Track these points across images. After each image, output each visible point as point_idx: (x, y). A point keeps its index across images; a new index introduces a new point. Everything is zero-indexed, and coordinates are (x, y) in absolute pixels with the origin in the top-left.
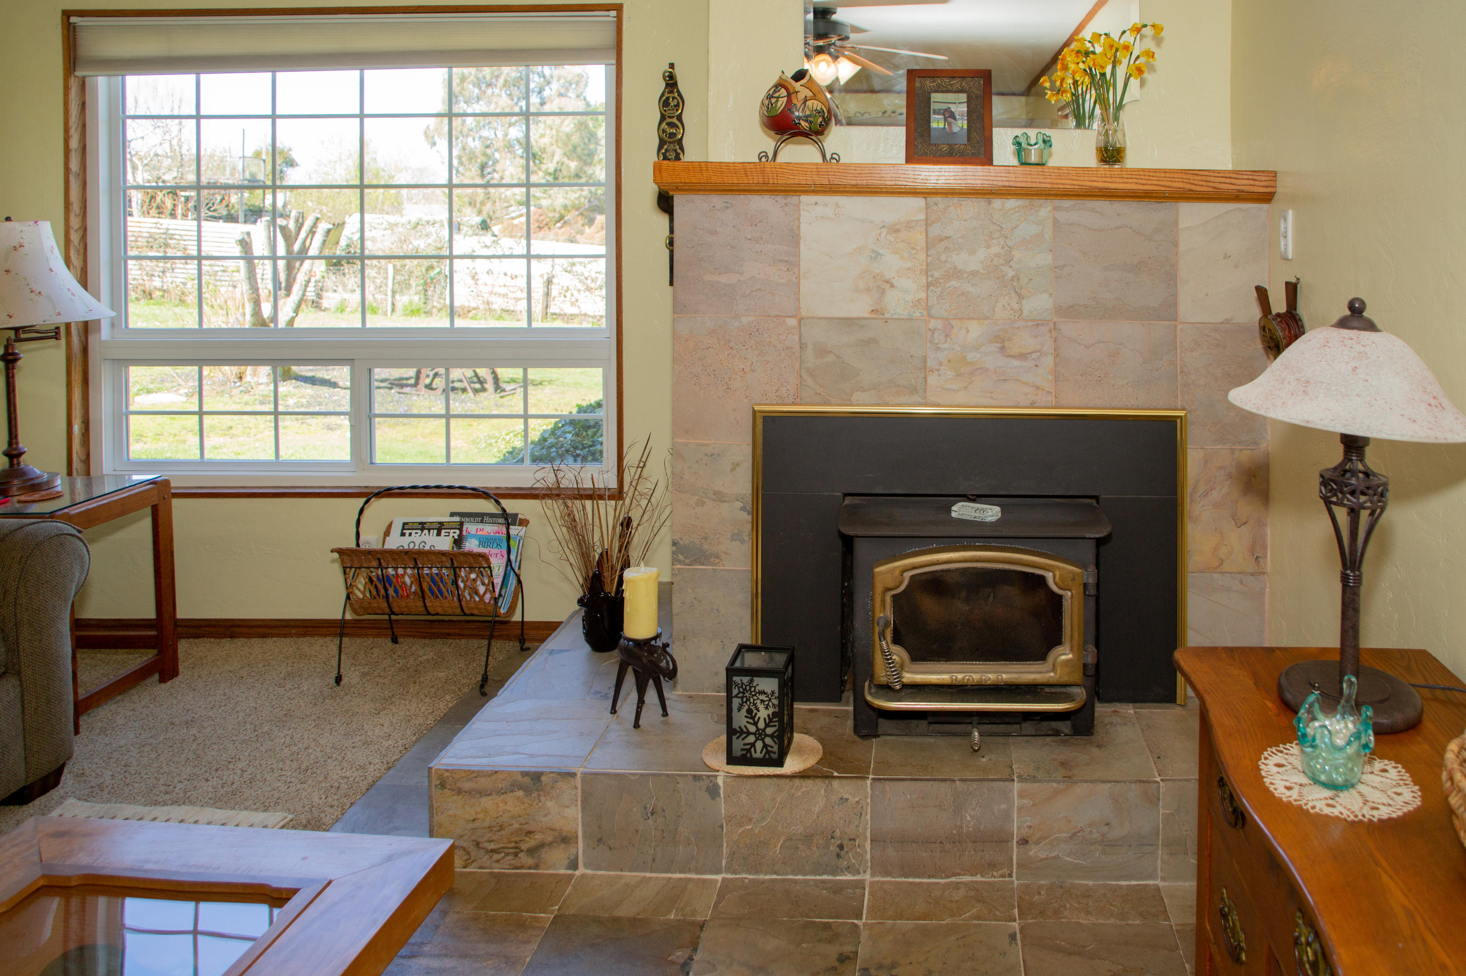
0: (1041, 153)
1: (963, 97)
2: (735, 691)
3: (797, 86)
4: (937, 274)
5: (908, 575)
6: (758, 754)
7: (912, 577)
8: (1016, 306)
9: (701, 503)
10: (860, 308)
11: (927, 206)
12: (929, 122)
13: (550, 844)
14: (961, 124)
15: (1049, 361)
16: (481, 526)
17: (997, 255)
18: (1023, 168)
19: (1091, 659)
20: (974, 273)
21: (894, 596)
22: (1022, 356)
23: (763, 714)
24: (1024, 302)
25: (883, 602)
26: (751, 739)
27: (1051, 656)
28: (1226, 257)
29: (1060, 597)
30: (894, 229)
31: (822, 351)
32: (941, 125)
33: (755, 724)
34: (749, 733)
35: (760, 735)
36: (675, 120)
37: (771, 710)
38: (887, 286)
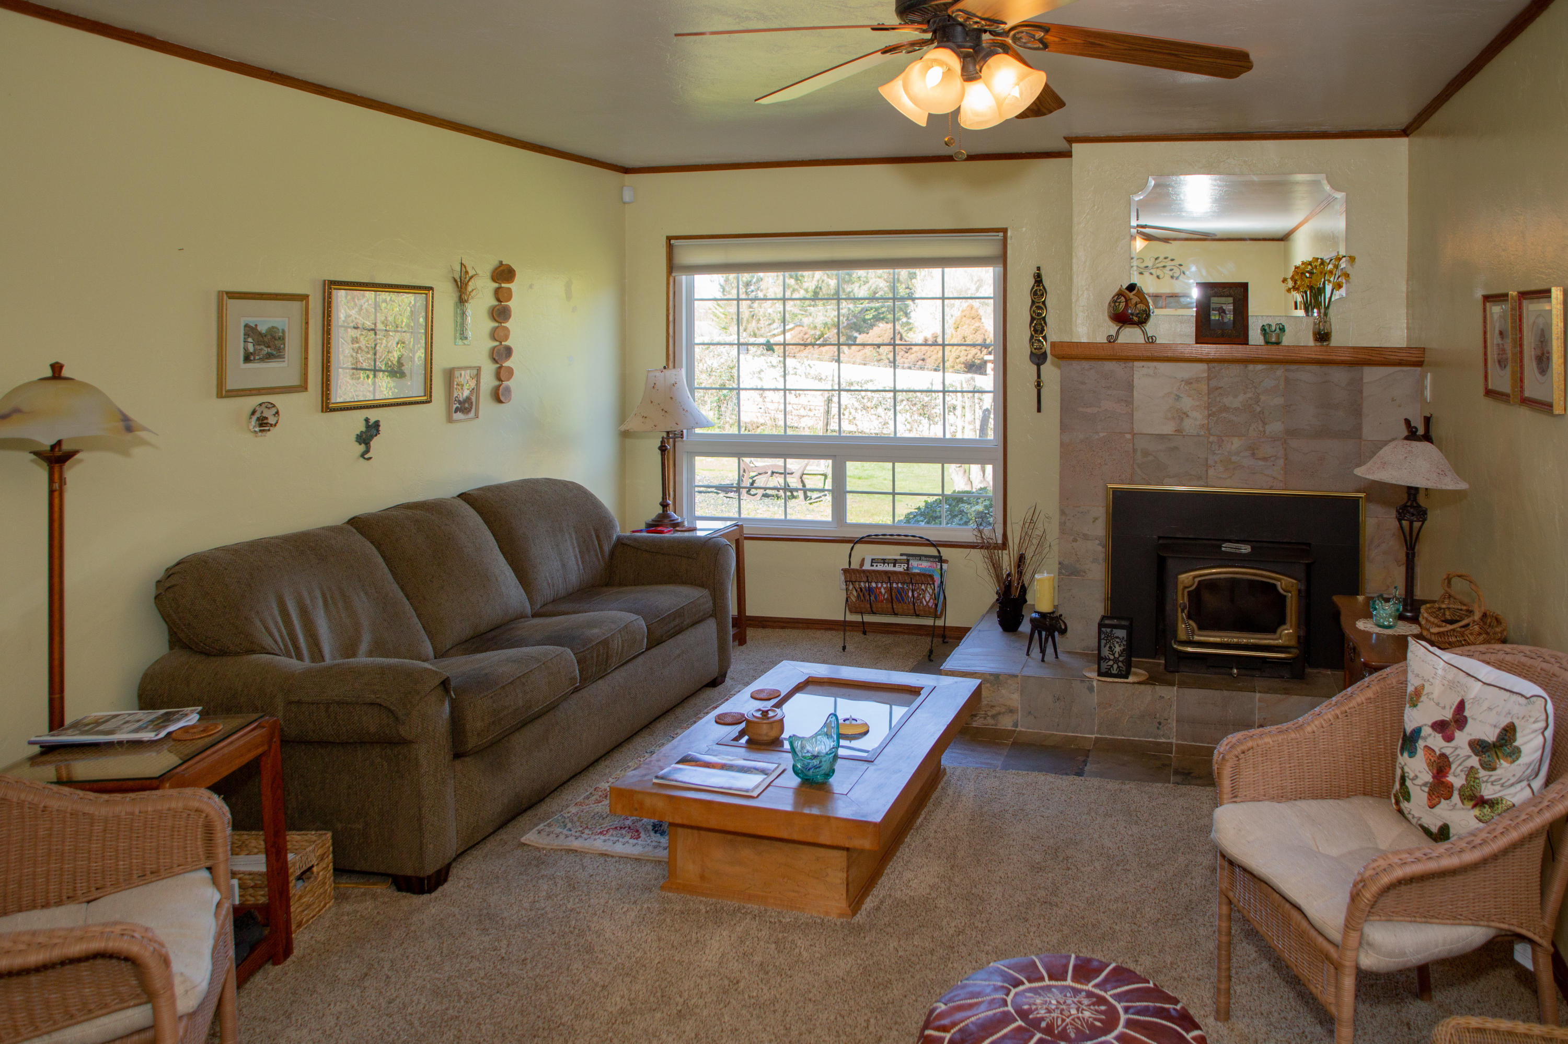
0: (1278, 336)
1: (1231, 300)
2: (1103, 636)
3: (1131, 295)
4: (1214, 410)
5: (1197, 580)
6: (1114, 672)
7: (1199, 582)
8: (1261, 429)
9: (1075, 540)
10: (1168, 428)
11: (1209, 369)
12: (1209, 315)
13: (1004, 713)
14: (1230, 317)
15: (1281, 462)
16: (920, 562)
17: (1250, 398)
18: (1269, 347)
19: (1302, 633)
20: (1236, 409)
21: (1189, 592)
22: (1265, 459)
23: (1118, 649)
24: (1267, 427)
25: (1183, 594)
26: (1111, 663)
27: (1279, 631)
28: (1393, 400)
29: (1285, 597)
30: (1188, 382)
31: (1146, 453)
32: (1217, 318)
33: (1113, 655)
34: (1110, 660)
35: (1116, 661)
36: (1041, 305)
37: (1122, 648)
38: (1184, 416)
